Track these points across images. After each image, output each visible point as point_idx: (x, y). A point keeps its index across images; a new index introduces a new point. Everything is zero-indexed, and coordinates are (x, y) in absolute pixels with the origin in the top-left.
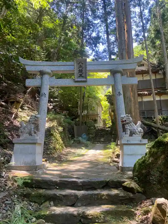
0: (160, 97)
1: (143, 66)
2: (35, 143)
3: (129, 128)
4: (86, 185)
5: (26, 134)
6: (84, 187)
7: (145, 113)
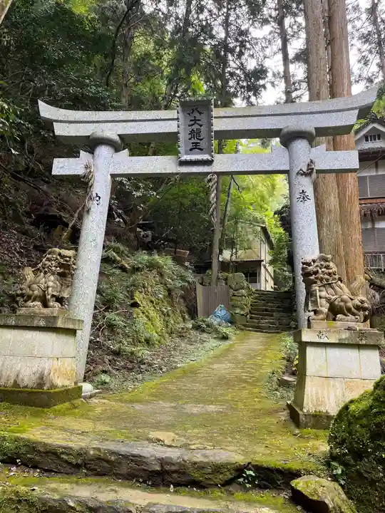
3: (327, 296)
7: (380, 259)
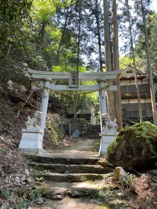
0: (145, 100)
1: (131, 73)
2: (38, 133)
4: (73, 161)
5: (32, 125)
6: (71, 163)
